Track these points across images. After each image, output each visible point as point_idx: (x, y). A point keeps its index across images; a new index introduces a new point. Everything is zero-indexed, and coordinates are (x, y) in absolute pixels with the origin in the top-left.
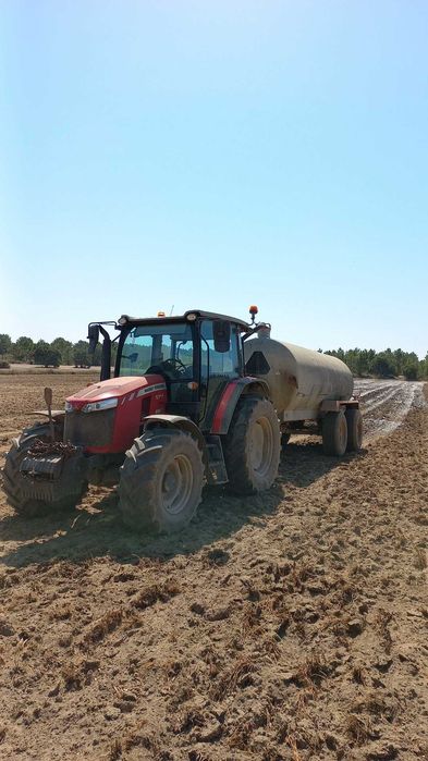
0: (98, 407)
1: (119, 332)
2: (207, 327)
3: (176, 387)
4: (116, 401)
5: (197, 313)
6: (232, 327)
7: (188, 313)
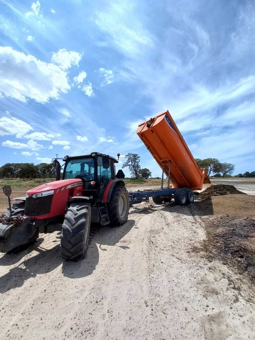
0: (42, 195)
1: (65, 162)
2: (100, 160)
3: (87, 184)
4: (53, 191)
5: (96, 153)
6: (110, 160)
7: (92, 153)
